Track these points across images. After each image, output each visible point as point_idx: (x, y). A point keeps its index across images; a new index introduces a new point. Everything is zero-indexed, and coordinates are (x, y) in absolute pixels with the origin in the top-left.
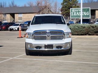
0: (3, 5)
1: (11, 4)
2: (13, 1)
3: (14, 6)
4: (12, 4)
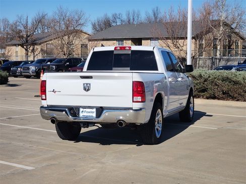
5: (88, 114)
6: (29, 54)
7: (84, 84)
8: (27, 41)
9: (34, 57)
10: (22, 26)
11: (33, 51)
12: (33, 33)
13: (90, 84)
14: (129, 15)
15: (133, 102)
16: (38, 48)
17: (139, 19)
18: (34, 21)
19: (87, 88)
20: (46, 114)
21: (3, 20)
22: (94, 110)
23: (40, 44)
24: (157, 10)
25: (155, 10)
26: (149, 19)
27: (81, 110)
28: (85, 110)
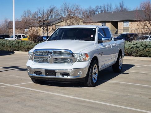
0: (106, 9)
1: (119, 6)
2: (123, 2)
3: (124, 9)
4: (121, 7)
6: (45, 31)
8: (44, 24)
9: (48, 34)
10: (40, 14)
11: (47, 30)
12: (47, 19)
14: (105, 7)
16: (50, 28)
17: (111, 9)
18: (48, 12)
21: (28, 11)
23: (52, 25)
24: (123, 3)
25: (121, 3)
26: (117, 9)
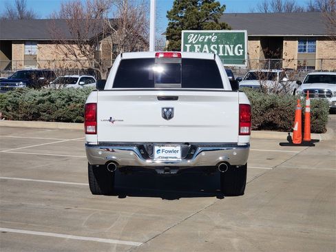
4: (19, 8)
5: (168, 155)
7: (163, 109)
13: (172, 109)
15: (240, 134)
19: (168, 115)
20: (100, 155)
22: (178, 148)
26: (10, 13)
27: (156, 148)
28: (162, 148)
